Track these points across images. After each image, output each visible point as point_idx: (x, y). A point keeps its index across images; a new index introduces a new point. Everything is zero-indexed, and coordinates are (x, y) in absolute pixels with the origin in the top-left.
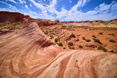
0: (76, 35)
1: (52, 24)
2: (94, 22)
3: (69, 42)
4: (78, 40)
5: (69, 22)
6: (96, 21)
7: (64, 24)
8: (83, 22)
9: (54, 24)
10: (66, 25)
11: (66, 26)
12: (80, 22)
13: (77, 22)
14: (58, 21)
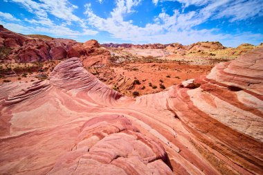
0: (141, 81)
1: (83, 53)
2: (169, 46)
3: (133, 91)
4: (144, 88)
5: (121, 46)
6: (172, 46)
7: (112, 53)
8: (151, 45)
9: (89, 52)
10: (116, 55)
11: (118, 57)
12: (144, 45)
13: (138, 46)
14: (96, 44)
